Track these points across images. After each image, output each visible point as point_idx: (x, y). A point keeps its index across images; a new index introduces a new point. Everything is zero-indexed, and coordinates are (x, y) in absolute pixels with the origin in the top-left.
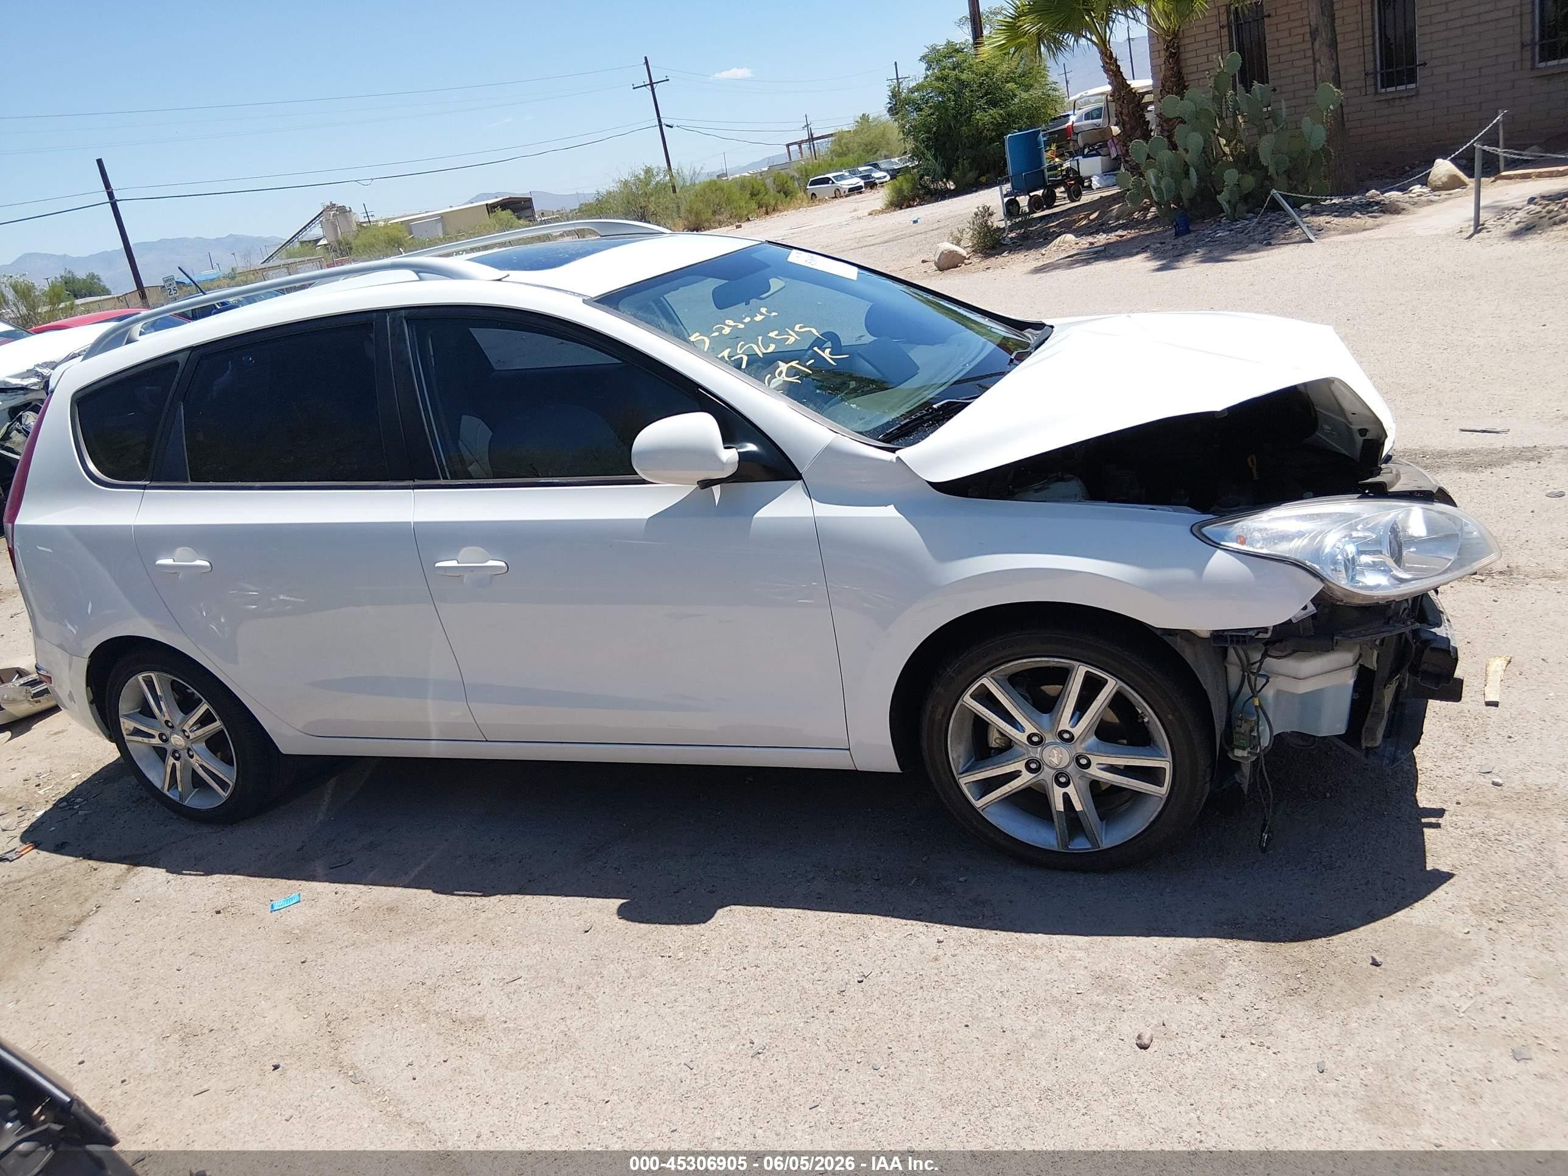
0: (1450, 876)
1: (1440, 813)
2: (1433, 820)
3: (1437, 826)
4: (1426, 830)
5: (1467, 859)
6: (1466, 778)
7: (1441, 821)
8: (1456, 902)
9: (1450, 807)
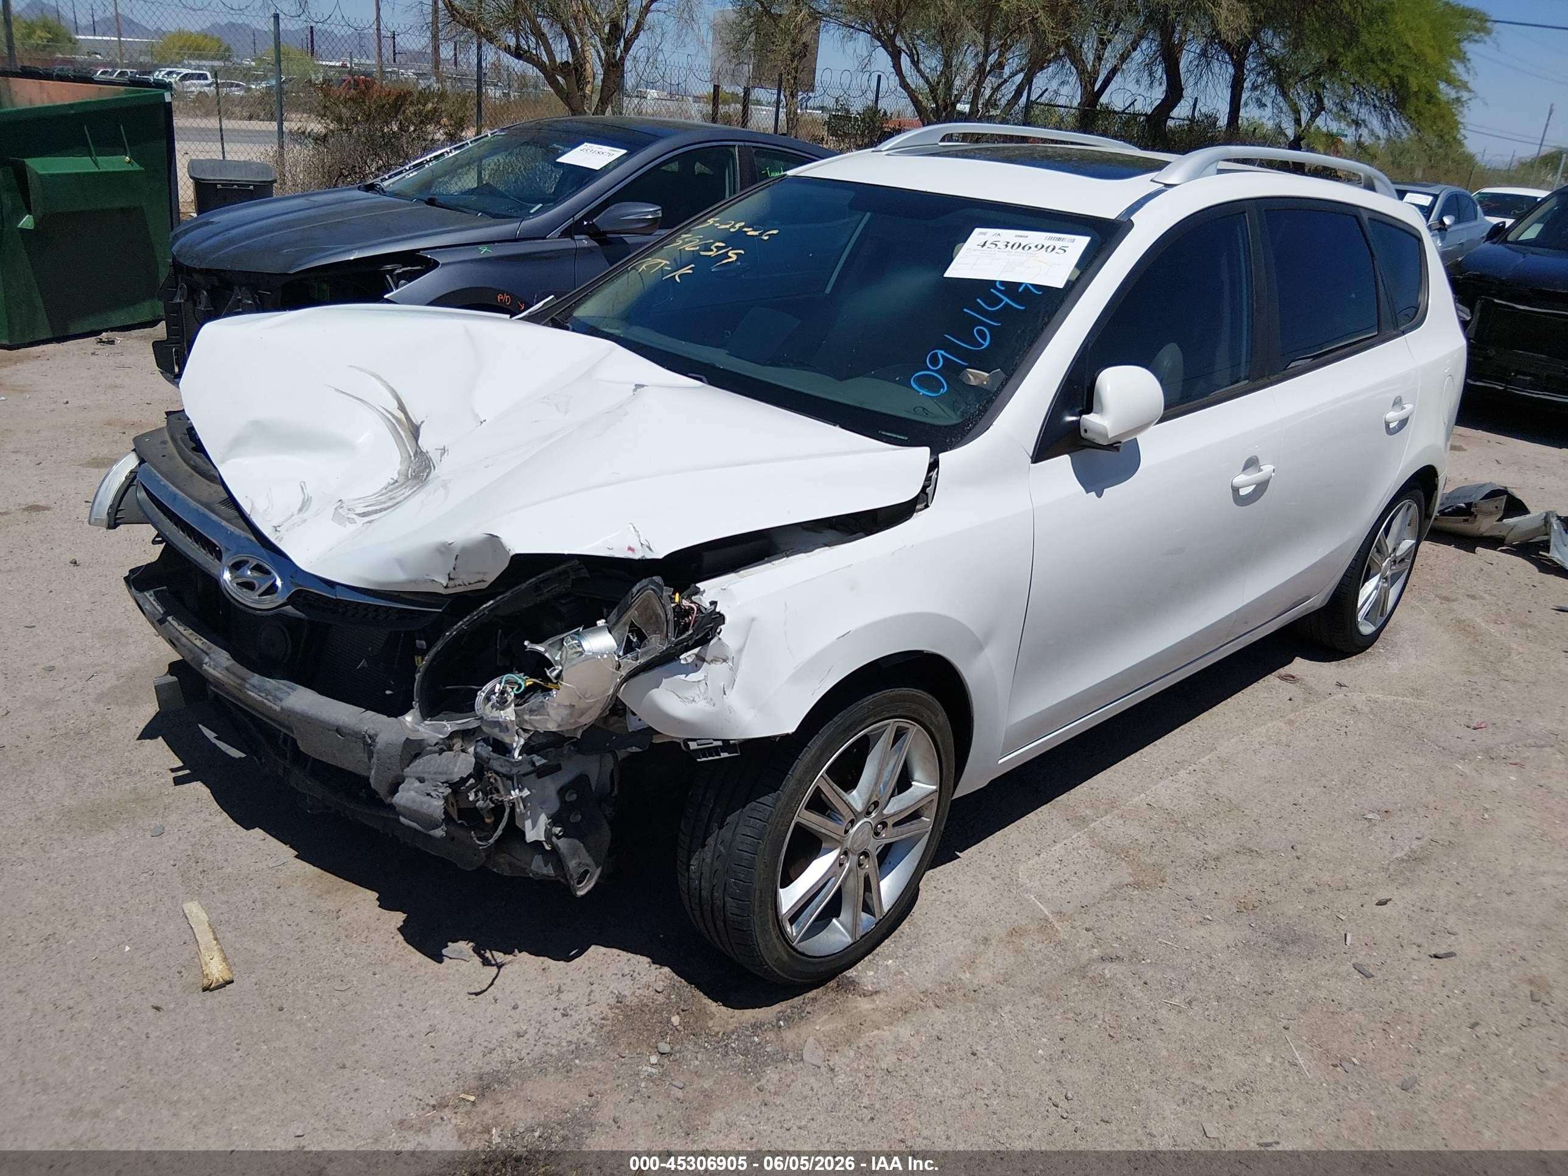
0: (142, 737)
1: (178, 781)
2: (180, 773)
3: (173, 770)
4: (181, 764)
5: (135, 754)
6: (173, 817)
7: (174, 775)
8: (128, 725)
9: (171, 788)
